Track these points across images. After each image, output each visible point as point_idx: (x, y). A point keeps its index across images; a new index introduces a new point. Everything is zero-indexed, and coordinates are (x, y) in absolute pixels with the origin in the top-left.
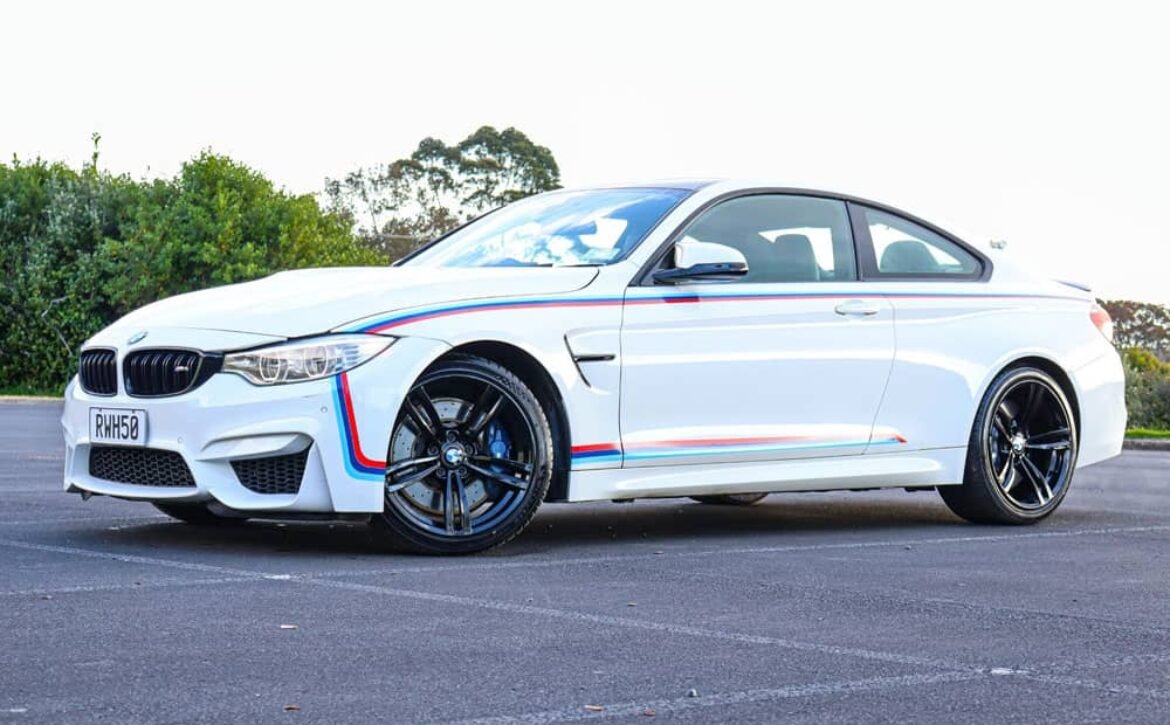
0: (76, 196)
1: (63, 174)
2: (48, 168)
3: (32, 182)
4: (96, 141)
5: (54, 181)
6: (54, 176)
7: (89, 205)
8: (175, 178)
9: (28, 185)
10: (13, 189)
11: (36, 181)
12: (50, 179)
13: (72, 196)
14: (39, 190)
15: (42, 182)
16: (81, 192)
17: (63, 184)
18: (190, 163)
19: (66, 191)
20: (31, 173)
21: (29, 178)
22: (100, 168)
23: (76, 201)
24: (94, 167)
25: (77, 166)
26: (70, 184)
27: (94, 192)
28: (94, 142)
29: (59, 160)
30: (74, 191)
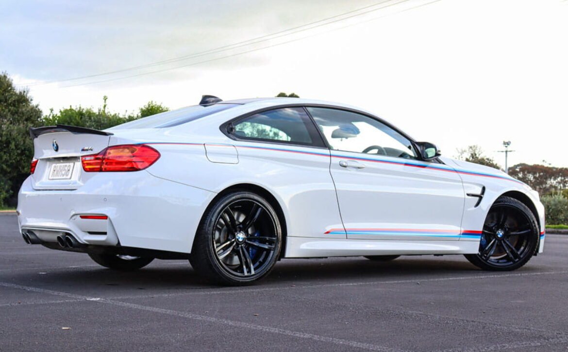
0: (95, 124)
1: (90, 114)
2: (84, 112)
3: (77, 118)
4: (105, 100)
5: (86, 118)
6: (86, 115)
7: (101, 127)
8: (137, 115)
9: (76, 119)
10: (69, 121)
11: (79, 117)
12: (84, 116)
13: (93, 124)
14: (80, 122)
15: (81, 118)
16: (98, 122)
17: (90, 118)
18: (144, 109)
19: (91, 121)
20: (77, 114)
21: (76, 117)
22: (106, 112)
23: (95, 126)
24: (104, 111)
25: (95, 111)
26: (92, 118)
27: (102, 122)
28: (104, 101)
29: (89, 108)
30: (94, 121)
